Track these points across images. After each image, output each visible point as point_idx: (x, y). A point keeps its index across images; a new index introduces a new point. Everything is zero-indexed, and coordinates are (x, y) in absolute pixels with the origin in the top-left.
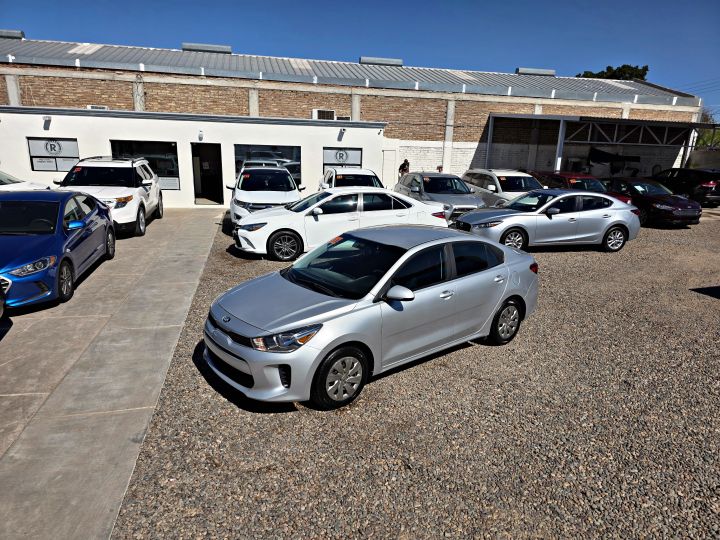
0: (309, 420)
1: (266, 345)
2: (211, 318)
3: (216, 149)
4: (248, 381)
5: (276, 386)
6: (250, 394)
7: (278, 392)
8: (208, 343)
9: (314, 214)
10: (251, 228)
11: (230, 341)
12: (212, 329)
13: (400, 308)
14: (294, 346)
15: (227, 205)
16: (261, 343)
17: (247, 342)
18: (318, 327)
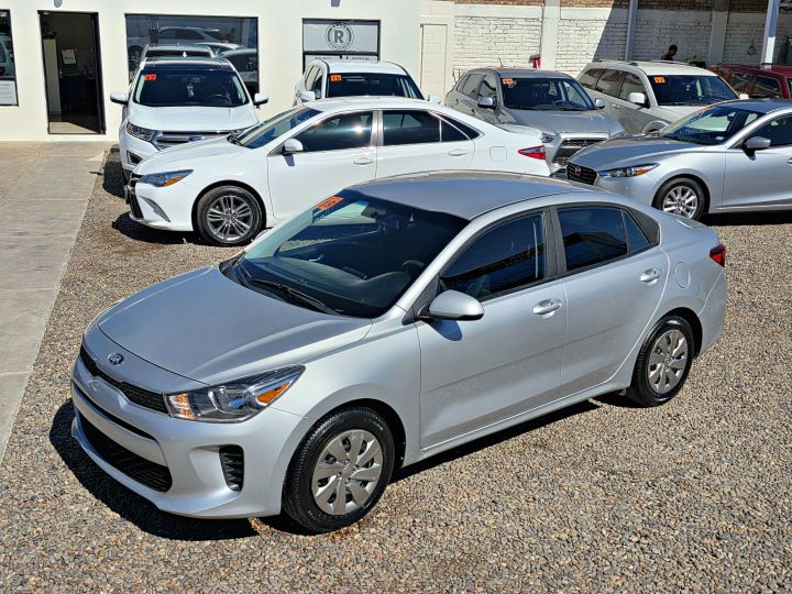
0: (279, 553)
1: (195, 409)
2: (84, 355)
3: (88, 23)
4: (160, 477)
5: (215, 486)
6: (164, 502)
7: (219, 499)
8: (81, 406)
9: (284, 152)
10: (161, 180)
11: (123, 401)
12: (88, 379)
13: (457, 336)
14: (249, 408)
15: (112, 134)
16: (183, 404)
17: (156, 402)
18: (295, 371)
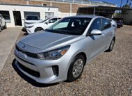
1: (45, 57)
2: (17, 48)
4: (37, 74)
6: (38, 80)
7: (53, 78)
11: (26, 56)
12: (17, 52)
14: (58, 56)
16: (41, 56)
17: (35, 56)
18: (68, 46)
